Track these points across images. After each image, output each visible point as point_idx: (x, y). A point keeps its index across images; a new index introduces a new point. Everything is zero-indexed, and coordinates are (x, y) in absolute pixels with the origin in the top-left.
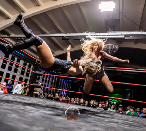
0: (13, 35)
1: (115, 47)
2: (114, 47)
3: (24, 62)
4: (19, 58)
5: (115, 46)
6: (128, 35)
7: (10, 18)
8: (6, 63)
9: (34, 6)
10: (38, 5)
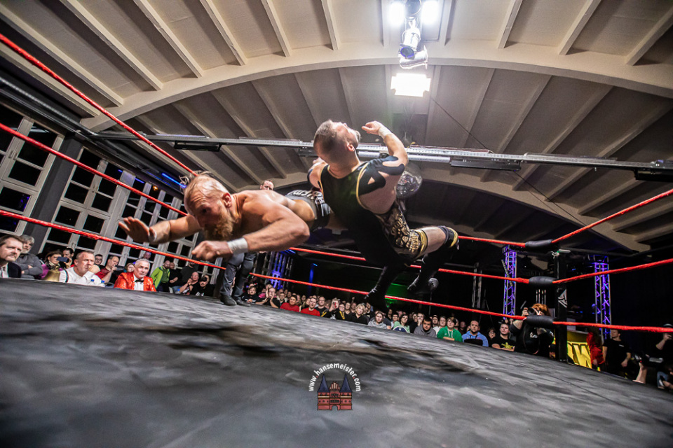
0: (161, 134)
1: (415, 180)
2: (412, 180)
4: (171, 193)
5: (416, 177)
6: (457, 156)
7: (155, 88)
8: (136, 203)
9: (224, 62)
10: (236, 62)
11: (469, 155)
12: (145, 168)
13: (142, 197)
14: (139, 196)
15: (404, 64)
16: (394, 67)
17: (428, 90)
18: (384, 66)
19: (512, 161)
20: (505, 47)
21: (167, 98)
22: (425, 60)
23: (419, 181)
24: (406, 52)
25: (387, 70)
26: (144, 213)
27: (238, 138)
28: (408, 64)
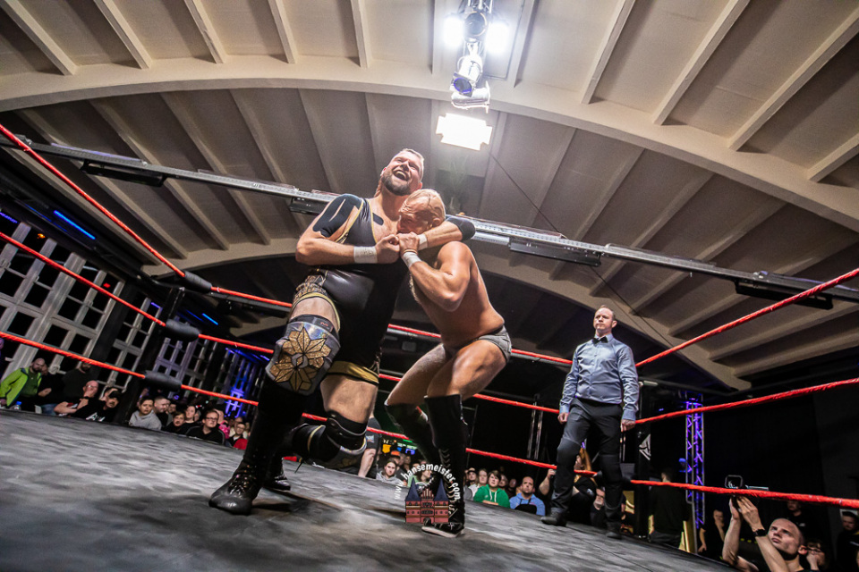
3: (87, 264)
4: (67, 246)
6: (519, 238)
7: (63, 72)
9: (189, 54)
10: (208, 57)
11: (535, 238)
13: (8, 247)
15: (456, 101)
16: (444, 104)
17: (487, 142)
18: (430, 100)
19: (590, 252)
20: (590, 103)
21: (81, 91)
22: (486, 100)
24: (462, 85)
25: (435, 107)
27: (195, 171)
28: (464, 102)
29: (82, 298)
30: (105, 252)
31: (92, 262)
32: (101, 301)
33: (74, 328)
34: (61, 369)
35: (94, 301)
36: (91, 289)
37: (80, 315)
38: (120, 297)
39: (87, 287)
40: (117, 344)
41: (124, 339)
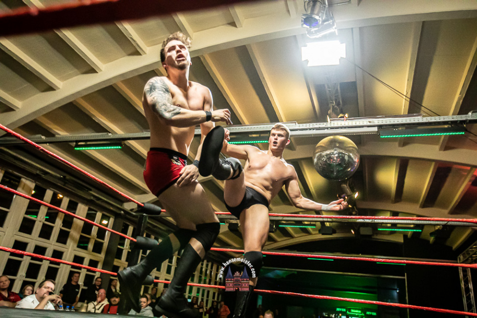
0: (62, 133)
1: (349, 157)
2: (346, 157)
3: (89, 209)
4: (75, 199)
5: (351, 154)
6: (386, 125)
7: (55, 88)
8: (36, 214)
9: (124, 54)
10: (136, 52)
12: (46, 173)
13: (42, 208)
14: (38, 206)
21: (67, 98)
23: (356, 160)
26: (44, 225)
27: (143, 132)
29: (89, 233)
30: (99, 199)
31: (92, 207)
32: (101, 233)
33: (87, 256)
34: (84, 286)
35: (97, 234)
36: (94, 226)
37: (91, 246)
38: (113, 229)
39: (92, 225)
40: (116, 262)
41: (120, 258)
